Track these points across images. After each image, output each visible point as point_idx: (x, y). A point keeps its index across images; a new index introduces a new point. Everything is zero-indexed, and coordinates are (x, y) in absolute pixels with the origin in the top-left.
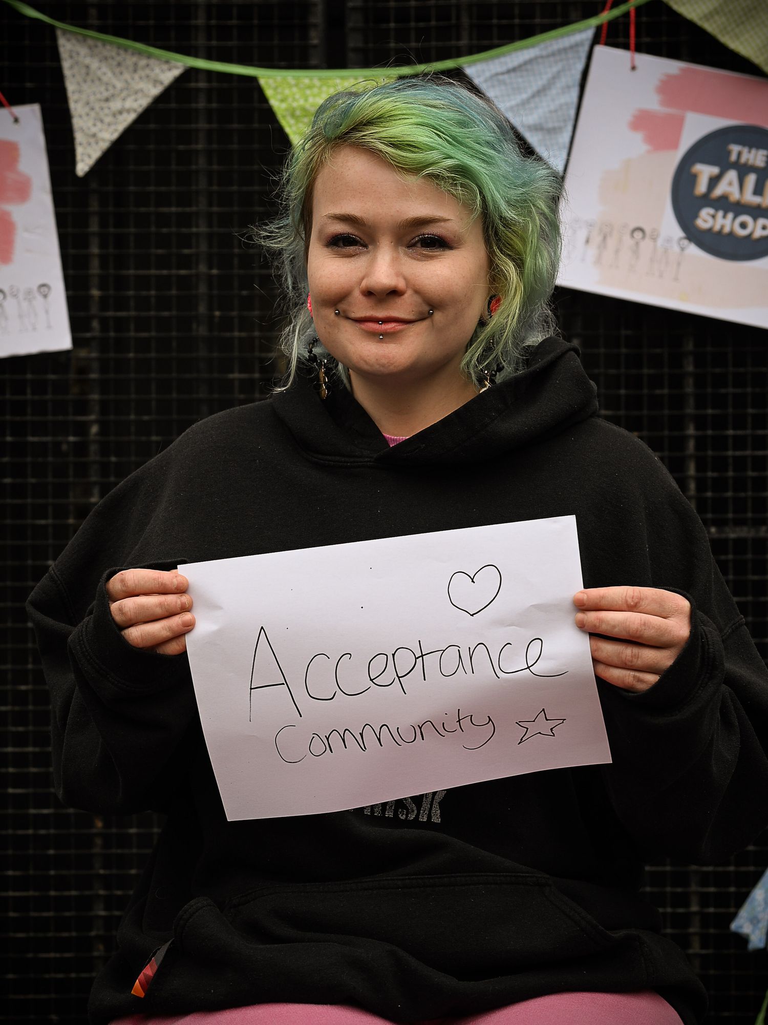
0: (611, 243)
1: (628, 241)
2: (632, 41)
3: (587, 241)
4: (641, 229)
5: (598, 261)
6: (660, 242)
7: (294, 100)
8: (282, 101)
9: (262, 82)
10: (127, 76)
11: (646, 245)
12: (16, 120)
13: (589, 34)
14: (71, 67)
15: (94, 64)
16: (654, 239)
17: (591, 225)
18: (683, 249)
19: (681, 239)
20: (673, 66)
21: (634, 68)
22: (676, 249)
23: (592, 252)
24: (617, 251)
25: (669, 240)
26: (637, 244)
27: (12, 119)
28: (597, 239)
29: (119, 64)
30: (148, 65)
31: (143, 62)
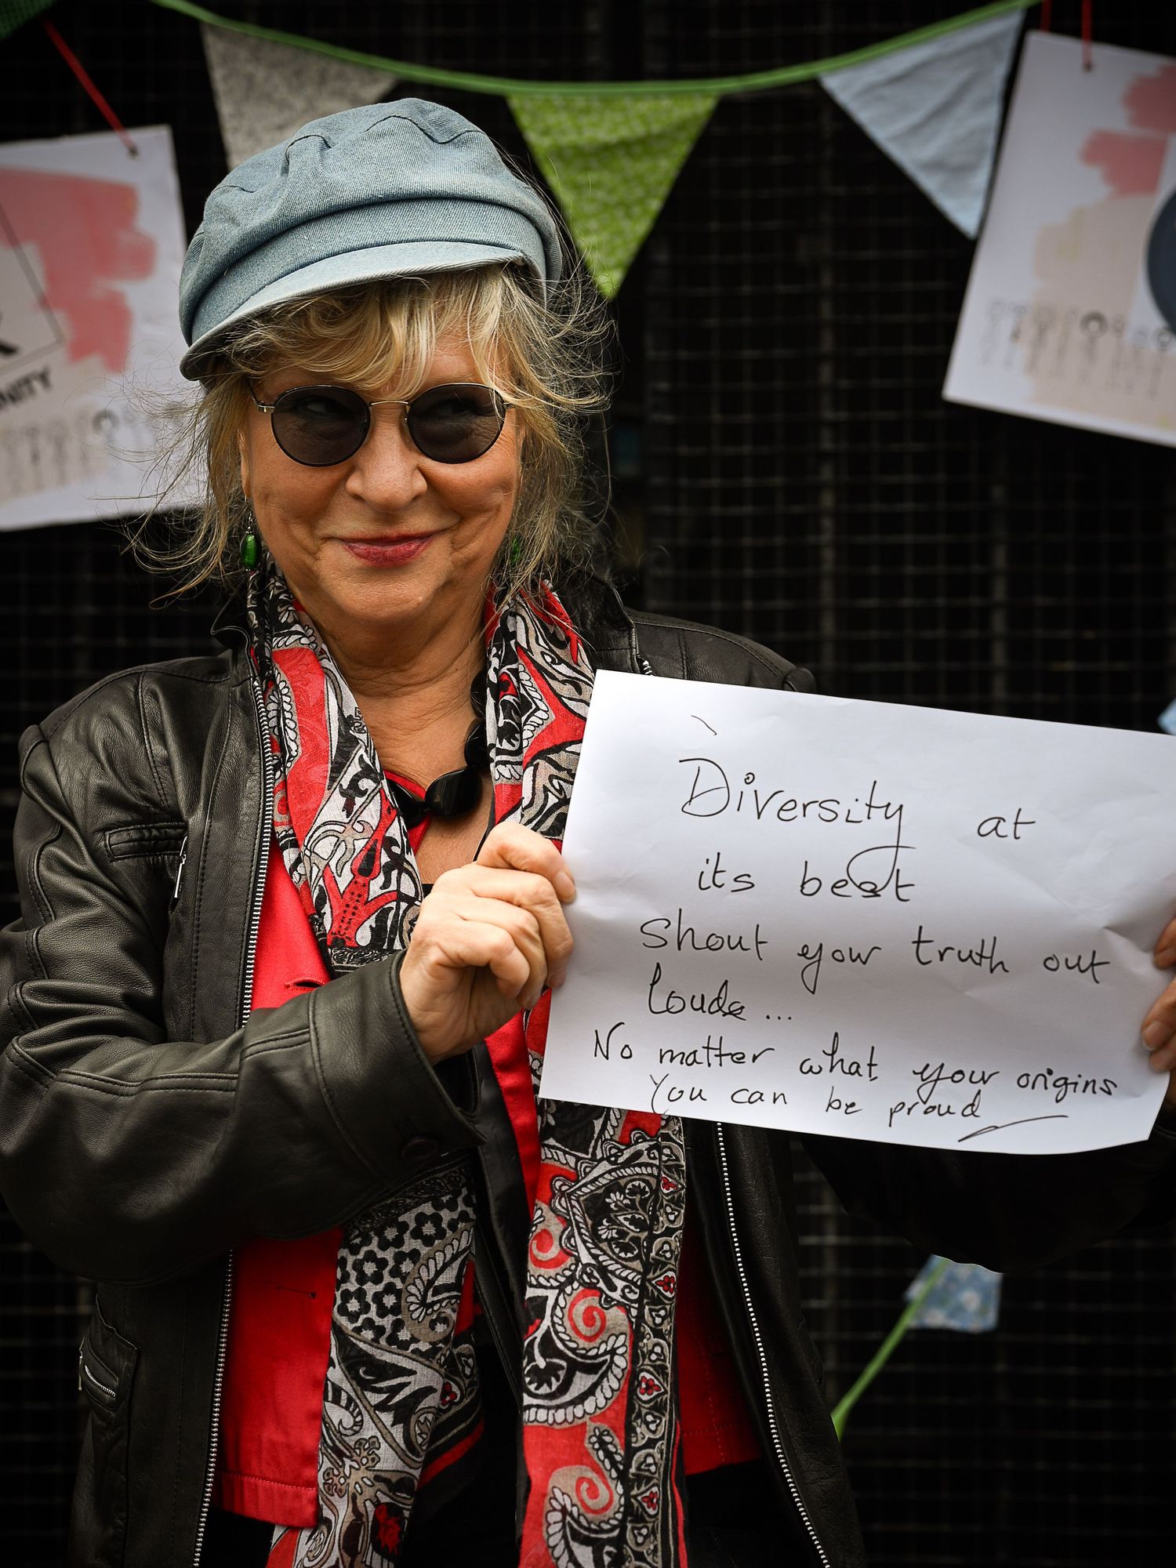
0: (1053, 338)
1: (1078, 336)
2: (1086, 24)
3: (1016, 335)
4: (1097, 317)
5: (1032, 366)
6: (1128, 336)
7: (563, 132)
8: (546, 132)
9: (515, 103)
10: (310, 90)
11: (1107, 342)
12: (133, 151)
13: (1014, 21)
14: (225, 78)
15: (260, 74)
16: (1119, 331)
17: (1020, 310)
18: (1163, 346)
19: (1161, 334)
20: (1149, 64)
21: (1088, 66)
22: (1152, 347)
23: (1022, 352)
24: (1061, 352)
25: (1142, 333)
26: (1092, 340)
27: (124, 151)
28: (1029, 332)
29: (298, 73)
30: (340, 76)
31: (334, 69)
